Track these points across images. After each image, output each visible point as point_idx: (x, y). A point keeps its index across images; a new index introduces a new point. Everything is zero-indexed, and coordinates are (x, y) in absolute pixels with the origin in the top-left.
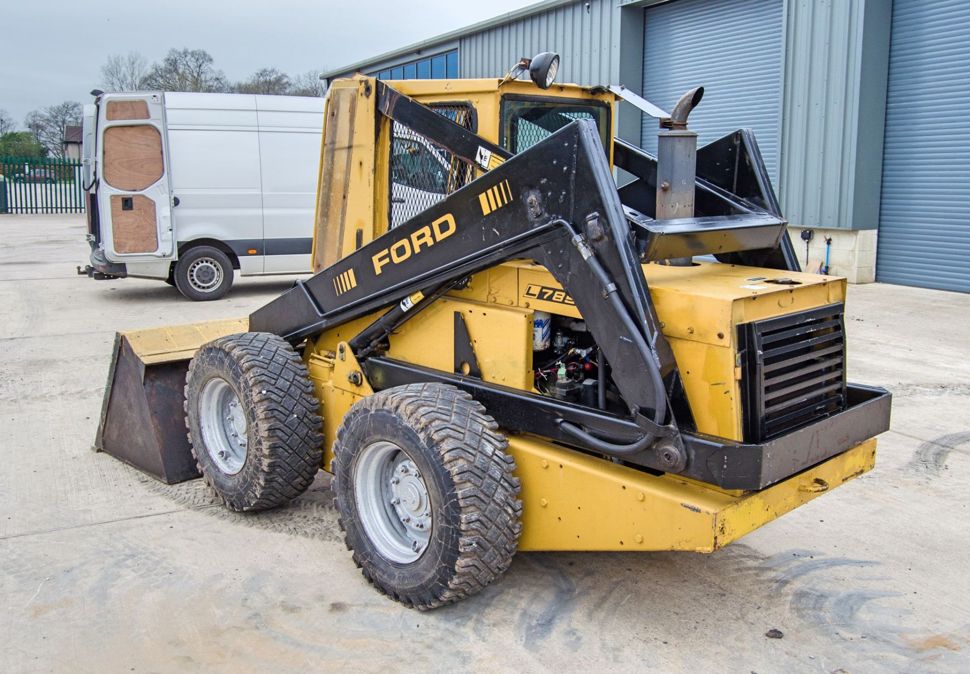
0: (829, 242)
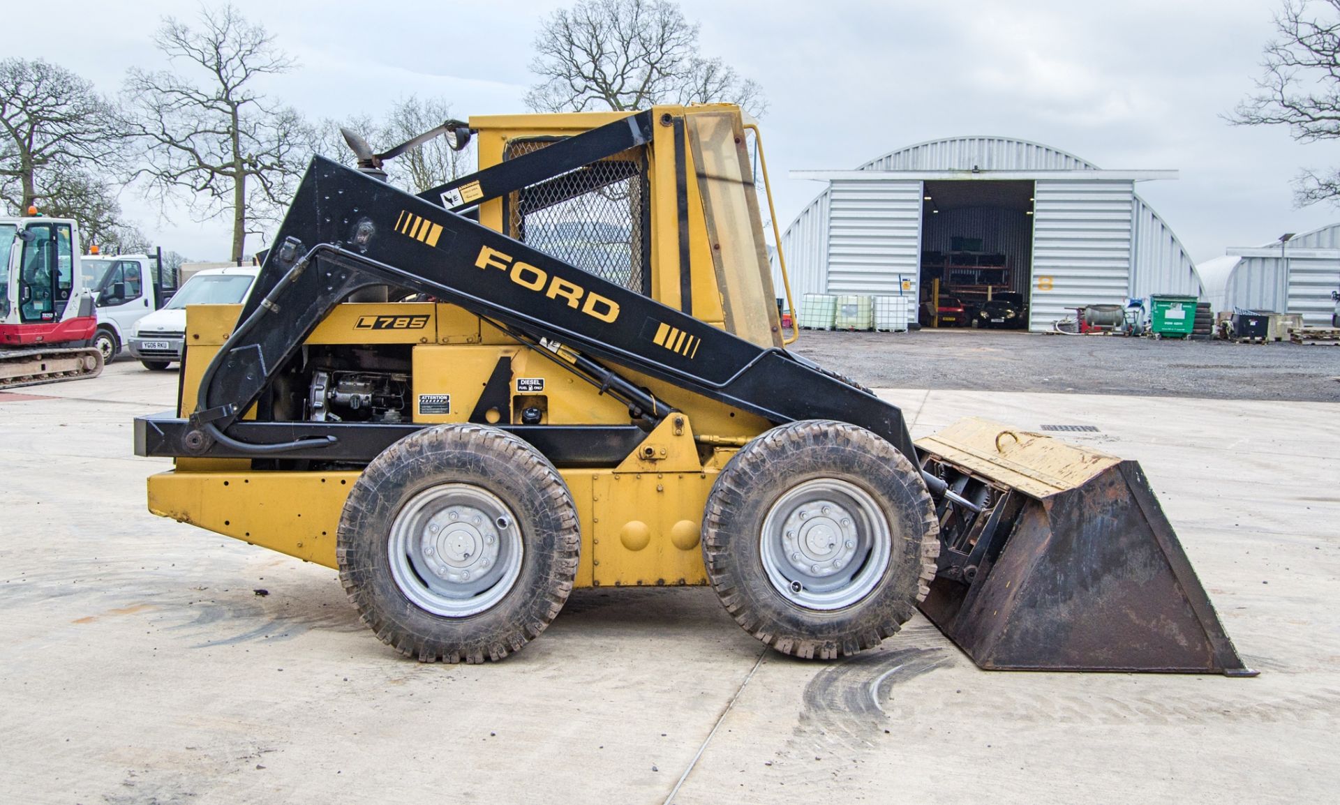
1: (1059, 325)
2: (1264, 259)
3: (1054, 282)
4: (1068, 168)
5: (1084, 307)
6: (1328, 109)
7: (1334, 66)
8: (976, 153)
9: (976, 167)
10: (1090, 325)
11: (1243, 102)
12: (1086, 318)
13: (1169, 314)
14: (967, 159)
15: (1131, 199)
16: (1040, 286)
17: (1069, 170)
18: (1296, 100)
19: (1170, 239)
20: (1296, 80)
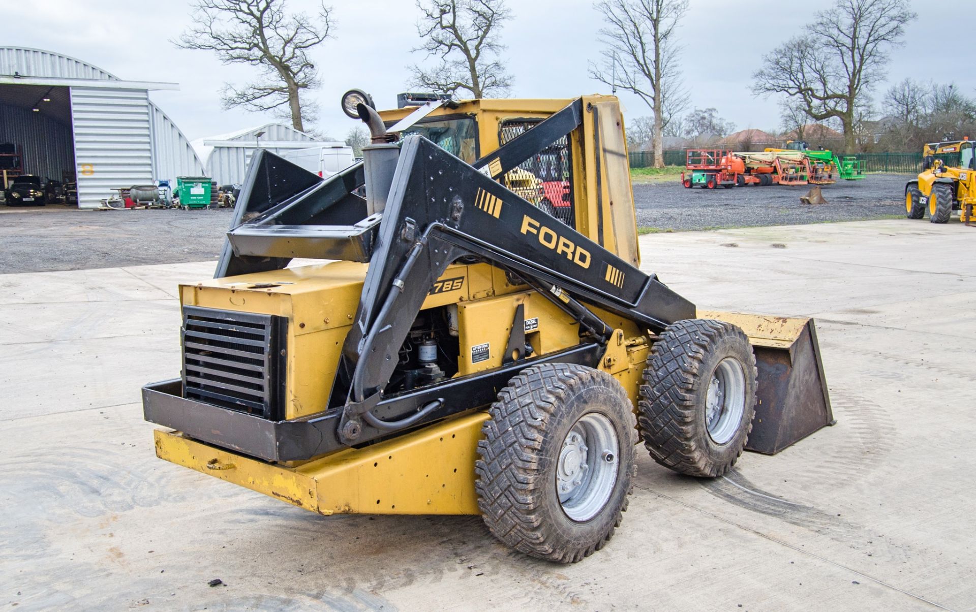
1: (109, 203)
2: (228, 148)
3: (95, 169)
4: (95, 78)
5: (129, 188)
6: (240, 42)
7: (238, 11)
8: (15, 62)
9: (17, 73)
10: (136, 202)
11: (185, 32)
12: (132, 198)
13: (194, 191)
14: (7, 66)
15: (147, 104)
16: (84, 172)
17: (96, 80)
18: (219, 33)
19: (178, 135)
20: (219, 19)
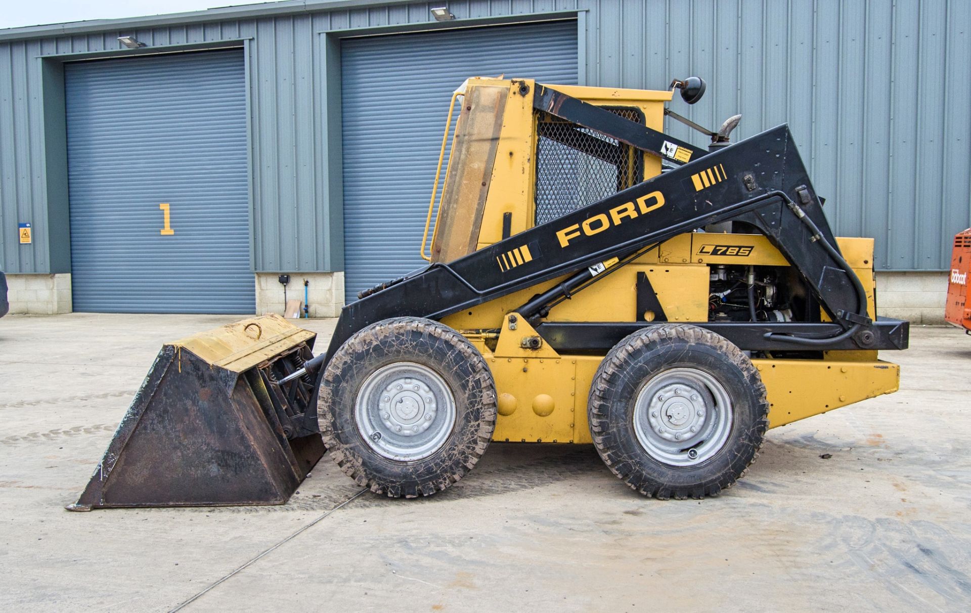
0: (306, 284)
